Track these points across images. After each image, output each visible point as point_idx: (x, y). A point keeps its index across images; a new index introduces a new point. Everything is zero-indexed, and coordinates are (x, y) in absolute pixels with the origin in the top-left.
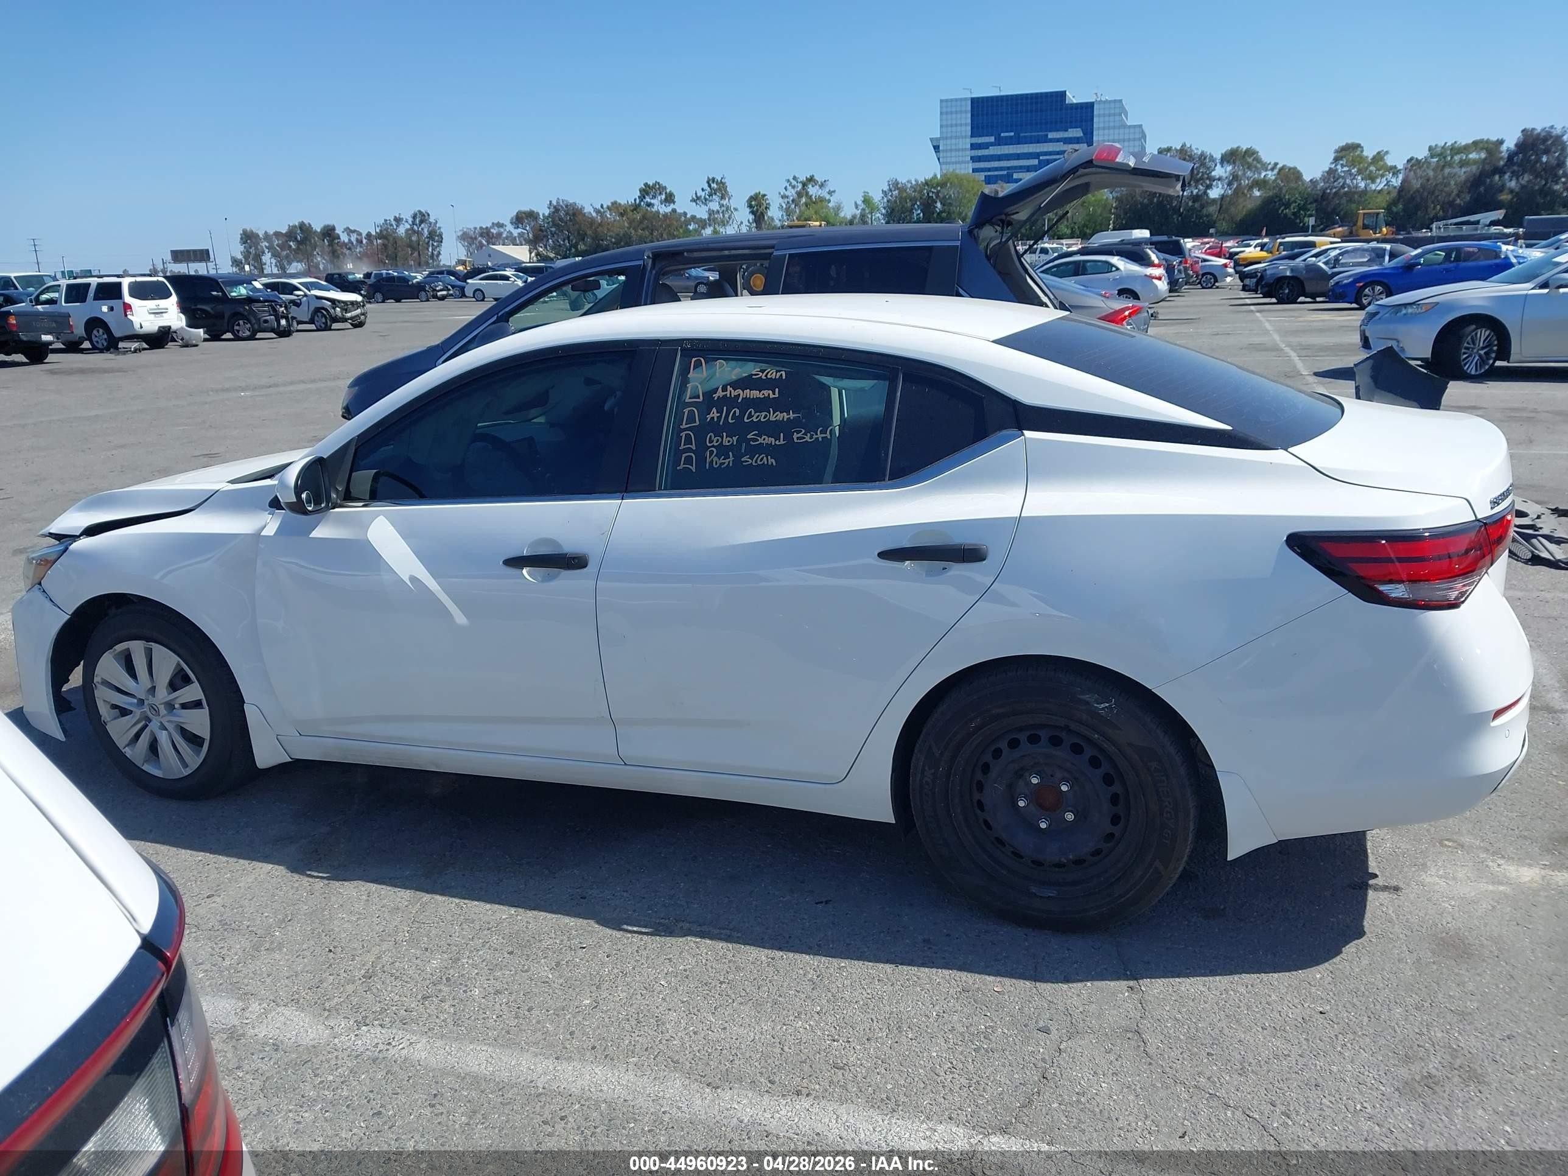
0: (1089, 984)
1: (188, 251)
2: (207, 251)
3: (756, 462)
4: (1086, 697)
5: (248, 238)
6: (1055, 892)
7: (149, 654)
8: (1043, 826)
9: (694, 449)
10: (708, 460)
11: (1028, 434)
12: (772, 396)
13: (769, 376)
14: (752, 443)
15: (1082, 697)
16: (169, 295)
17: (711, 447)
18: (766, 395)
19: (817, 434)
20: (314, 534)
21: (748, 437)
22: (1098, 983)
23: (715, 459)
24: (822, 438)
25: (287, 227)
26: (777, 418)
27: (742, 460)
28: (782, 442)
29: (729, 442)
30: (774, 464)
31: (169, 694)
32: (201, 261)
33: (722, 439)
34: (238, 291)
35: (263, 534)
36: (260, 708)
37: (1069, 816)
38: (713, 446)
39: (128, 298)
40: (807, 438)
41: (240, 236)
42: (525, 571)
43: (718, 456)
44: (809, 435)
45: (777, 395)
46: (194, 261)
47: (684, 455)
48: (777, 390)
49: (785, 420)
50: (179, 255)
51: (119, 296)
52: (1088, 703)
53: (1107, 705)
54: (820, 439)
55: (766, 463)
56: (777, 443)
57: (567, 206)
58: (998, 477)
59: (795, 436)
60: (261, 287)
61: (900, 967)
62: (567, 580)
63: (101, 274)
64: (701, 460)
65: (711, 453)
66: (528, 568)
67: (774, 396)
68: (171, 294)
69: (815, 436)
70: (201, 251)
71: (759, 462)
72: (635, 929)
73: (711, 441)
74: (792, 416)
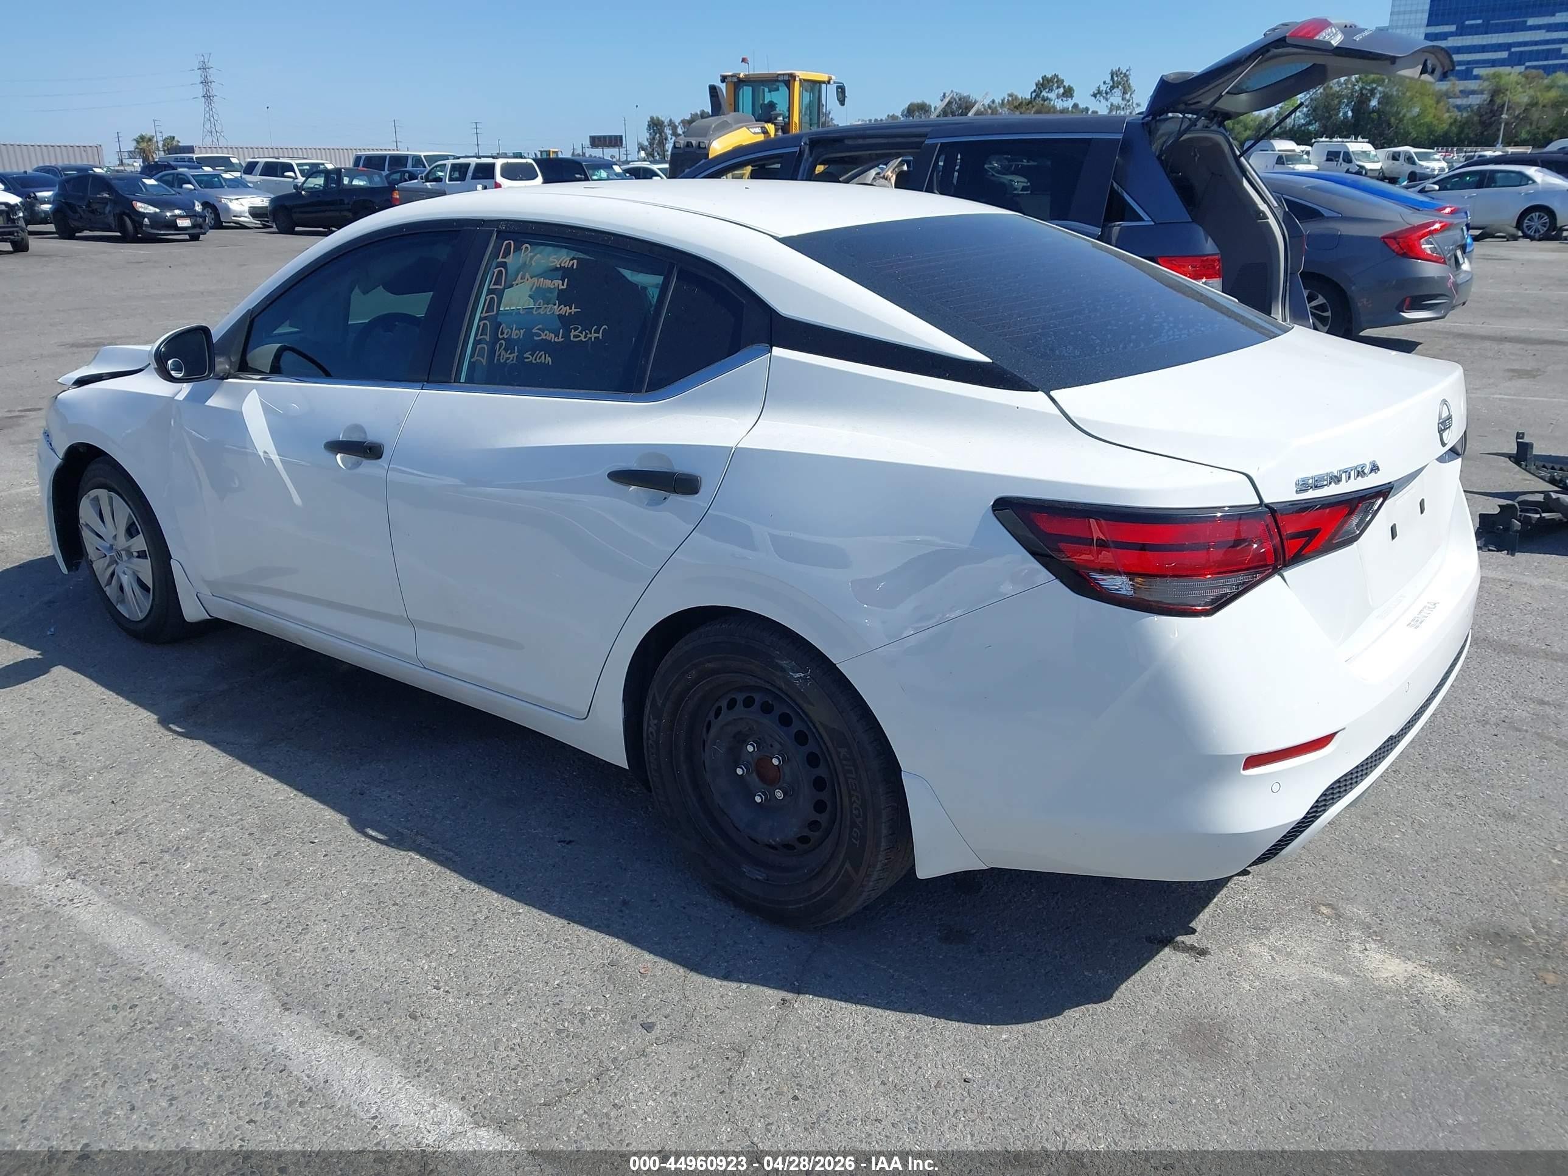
0: (744, 986)
1: (605, 137)
2: (621, 137)
3: (536, 360)
4: (784, 663)
5: (656, 125)
6: (764, 875)
7: (111, 499)
8: (758, 799)
9: (488, 340)
10: (497, 354)
11: (777, 351)
12: (561, 287)
13: (562, 265)
14: (536, 338)
15: (779, 662)
16: (535, 176)
17: (501, 339)
18: (556, 285)
19: (591, 333)
20: (210, 403)
21: (533, 331)
22: (754, 988)
23: (503, 353)
24: (595, 338)
25: (690, 116)
26: (561, 312)
27: (525, 356)
28: (561, 340)
29: (516, 335)
30: (550, 363)
31: (127, 541)
32: (614, 146)
33: (512, 331)
34: (599, 174)
35: (176, 398)
36: (183, 564)
37: (779, 795)
38: (503, 339)
39: (499, 178)
40: (582, 338)
41: (647, 123)
42: (339, 457)
43: (506, 350)
44: (584, 333)
45: (565, 287)
46: (608, 147)
47: (479, 346)
48: (566, 280)
49: (567, 314)
50: (596, 140)
51: (492, 176)
52: (783, 670)
53: (802, 675)
54: (593, 339)
55: (543, 361)
56: (556, 340)
57: (960, 100)
58: (735, 399)
59: (573, 333)
60: (621, 171)
61: (572, 925)
62: (369, 467)
63: (480, 155)
64: (492, 352)
65: (501, 345)
66: (342, 455)
67: (563, 287)
68: (537, 176)
69: (589, 336)
70: (616, 137)
71: (538, 360)
72: (374, 834)
73: (502, 333)
74: (573, 310)
